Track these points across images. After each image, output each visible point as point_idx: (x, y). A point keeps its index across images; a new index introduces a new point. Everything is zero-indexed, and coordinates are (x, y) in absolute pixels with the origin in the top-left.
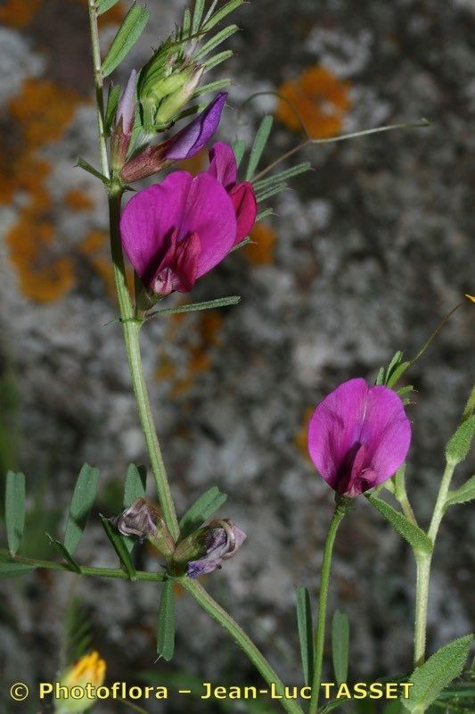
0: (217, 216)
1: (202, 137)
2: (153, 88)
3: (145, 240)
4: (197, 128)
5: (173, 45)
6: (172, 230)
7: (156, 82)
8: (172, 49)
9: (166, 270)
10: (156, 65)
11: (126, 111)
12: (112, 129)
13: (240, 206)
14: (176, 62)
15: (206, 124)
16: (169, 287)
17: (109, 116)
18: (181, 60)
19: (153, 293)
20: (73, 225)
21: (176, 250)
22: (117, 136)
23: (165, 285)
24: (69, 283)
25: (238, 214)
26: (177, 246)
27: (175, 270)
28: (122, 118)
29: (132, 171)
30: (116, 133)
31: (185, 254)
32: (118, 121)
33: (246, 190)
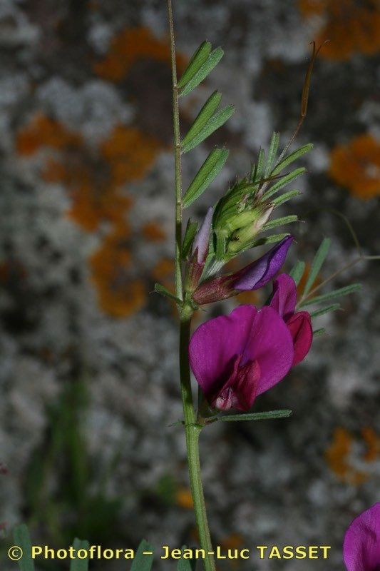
0: (276, 346)
1: (268, 274)
2: (227, 221)
3: (211, 361)
4: (265, 264)
5: (248, 185)
6: (235, 357)
7: (229, 218)
8: (247, 189)
9: (227, 389)
10: (231, 202)
11: (201, 243)
12: (187, 258)
13: (298, 333)
14: (249, 198)
15: (273, 263)
16: (229, 405)
17: (186, 245)
18: (254, 197)
19: (214, 407)
20: (148, 253)
21: (237, 374)
22: (192, 264)
23: (226, 402)
24: (140, 302)
25: (295, 341)
26: (239, 371)
27: (235, 390)
28: (197, 250)
29: (202, 295)
30: (191, 262)
31: (246, 379)
32: (193, 251)
33: (303, 320)
